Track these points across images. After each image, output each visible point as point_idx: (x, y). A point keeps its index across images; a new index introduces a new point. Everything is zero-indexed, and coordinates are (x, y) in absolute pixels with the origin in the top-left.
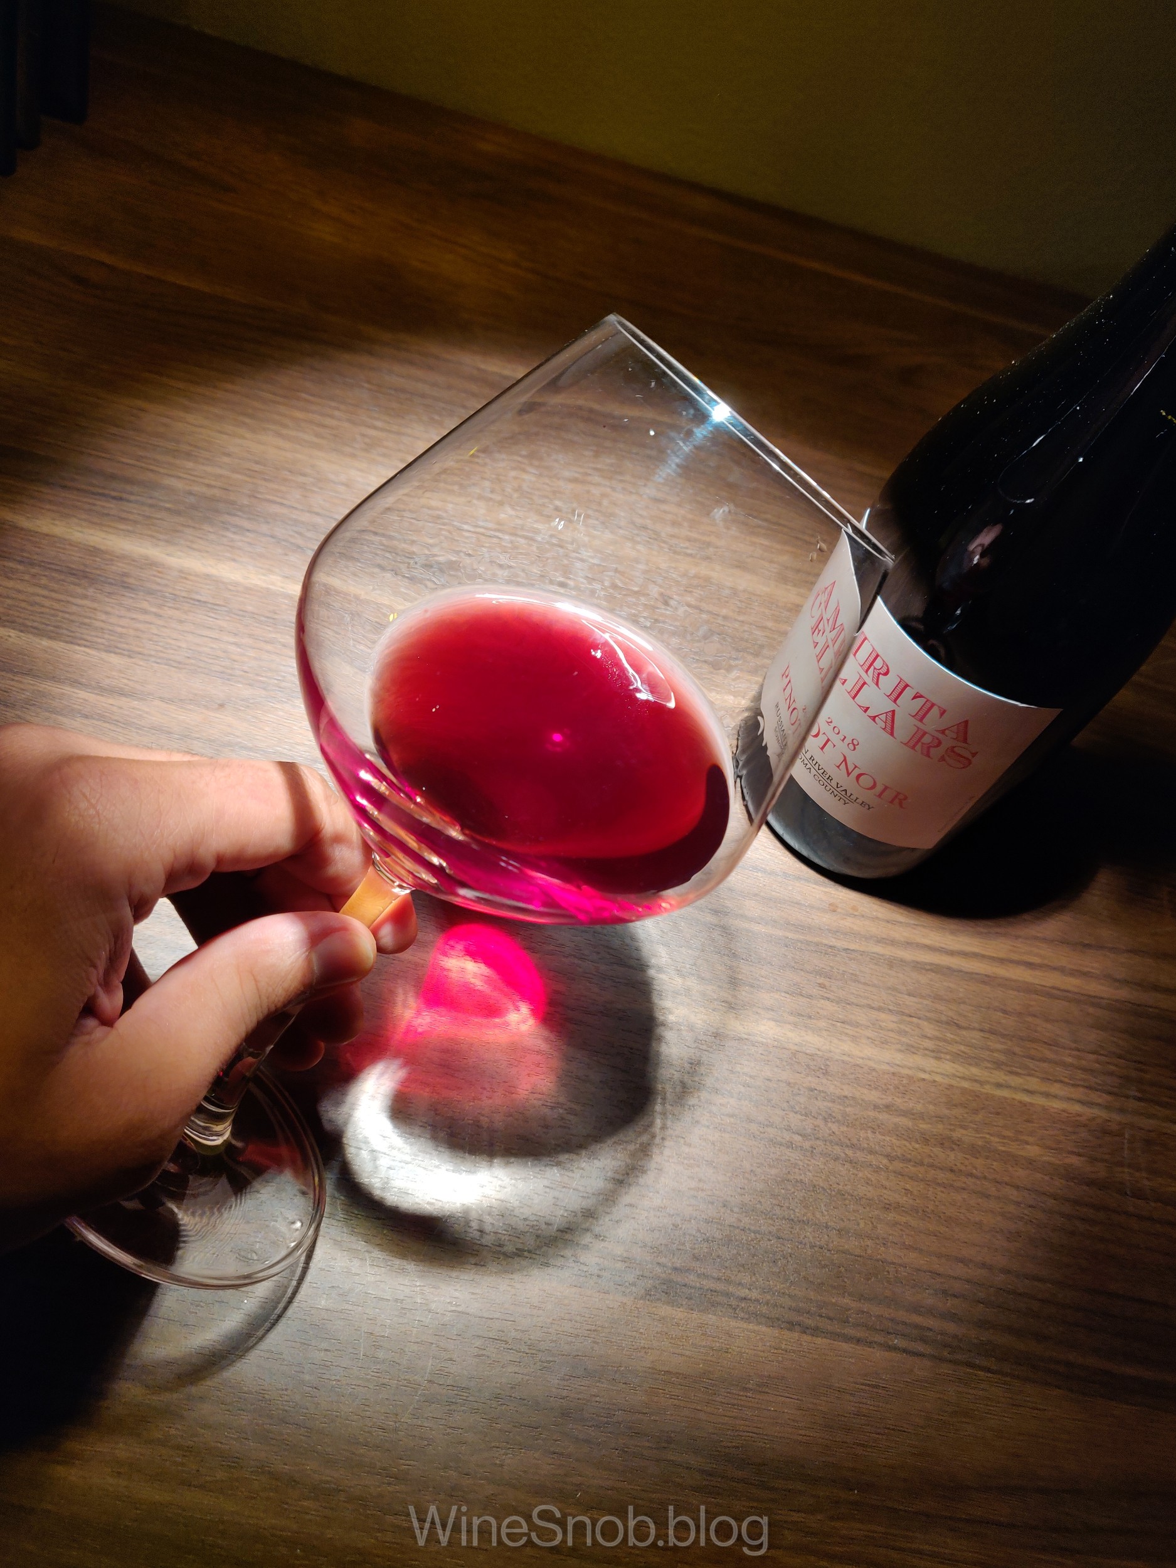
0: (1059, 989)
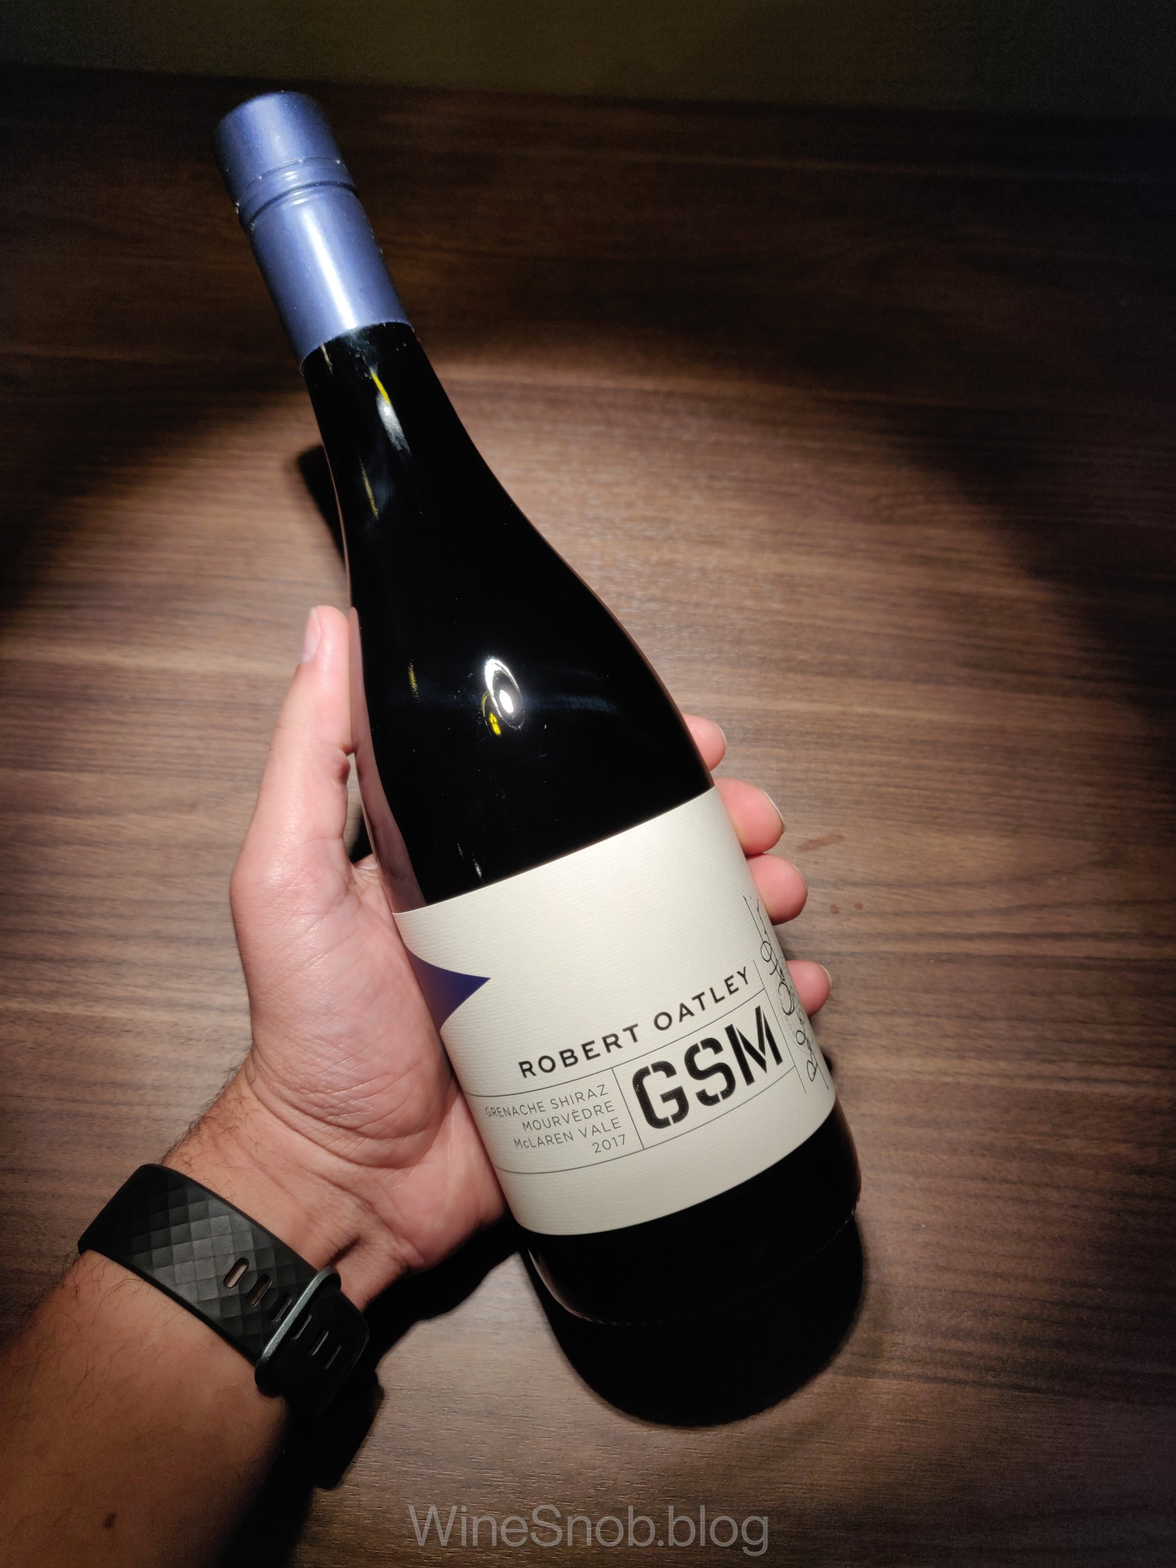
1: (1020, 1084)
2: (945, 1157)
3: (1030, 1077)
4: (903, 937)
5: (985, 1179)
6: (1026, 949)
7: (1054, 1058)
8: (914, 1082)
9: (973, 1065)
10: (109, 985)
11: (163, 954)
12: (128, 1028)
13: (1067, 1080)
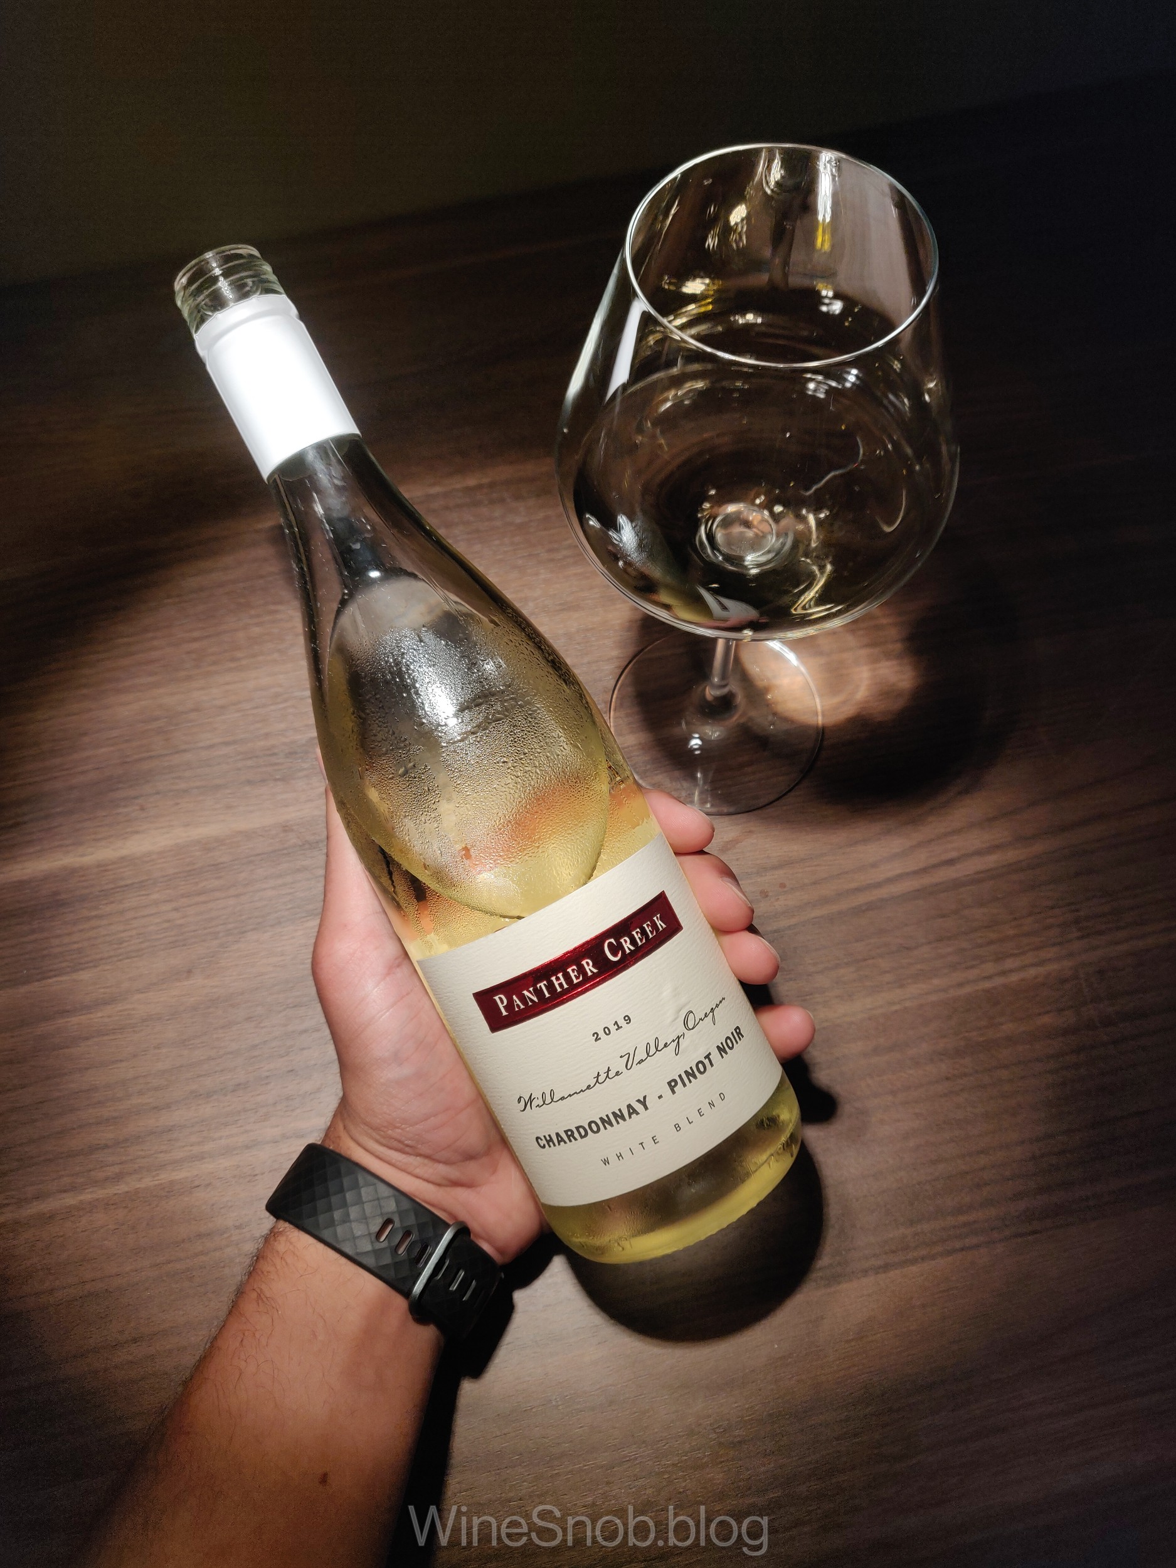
0: (982, 872)
1: (953, 993)
2: (911, 1072)
3: (960, 985)
4: (825, 901)
5: (947, 1079)
6: (927, 880)
7: (974, 963)
8: (870, 1019)
9: (914, 989)
10: (166, 1152)
11: (207, 1110)
12: (197, 1183)
13: (989, 977)
